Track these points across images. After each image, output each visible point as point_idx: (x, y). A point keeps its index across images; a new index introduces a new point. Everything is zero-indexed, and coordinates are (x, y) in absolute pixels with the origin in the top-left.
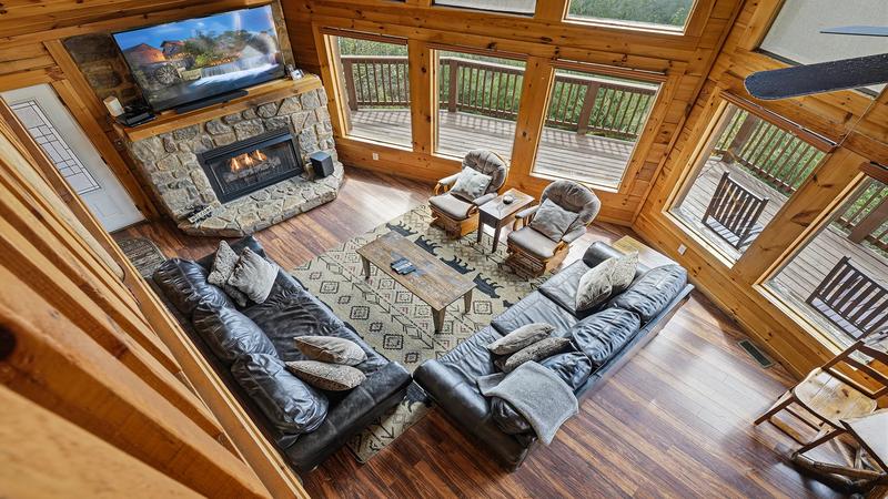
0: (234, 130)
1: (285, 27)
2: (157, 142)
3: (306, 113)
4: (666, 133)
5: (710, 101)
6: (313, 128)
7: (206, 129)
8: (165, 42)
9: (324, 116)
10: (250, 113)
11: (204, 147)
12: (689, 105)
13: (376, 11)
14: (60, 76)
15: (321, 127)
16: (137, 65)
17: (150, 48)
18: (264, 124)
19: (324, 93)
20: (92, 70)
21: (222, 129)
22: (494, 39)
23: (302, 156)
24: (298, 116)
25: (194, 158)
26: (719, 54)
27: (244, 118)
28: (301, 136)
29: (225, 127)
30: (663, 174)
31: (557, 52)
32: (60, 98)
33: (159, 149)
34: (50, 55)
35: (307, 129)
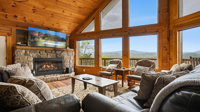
0: (47, 54)
1: (69, 41)
2: (24, 51)
3: (68, 56)
4: (165, 47)
5: (174, 33)
6: (69, 60)
7: (40, 52)
8: (40, 32)
9: (72, 58)
10: (54, 52)
11: (37, 57)
12: (168, 38)
13: (88, 34)
14: (10, 35)
15: (71, 61)
16: (30, 34)
17: (35, 32)
18: (56, 55)
19: (74, 53)
20: (19, 36)
21: (44, 53)
22: (114, 34)
23: (64, 67)
24: (66, 56)
25: (32, 59)
26: (169, 25)
27: (51, 52)
28: (65, 62)
29: (45, 53)
30: (171, 59)
31: (129, 33)
32: (6, 40)
33: (23, 53)
34: (11, 31)
35: (67, 60)
